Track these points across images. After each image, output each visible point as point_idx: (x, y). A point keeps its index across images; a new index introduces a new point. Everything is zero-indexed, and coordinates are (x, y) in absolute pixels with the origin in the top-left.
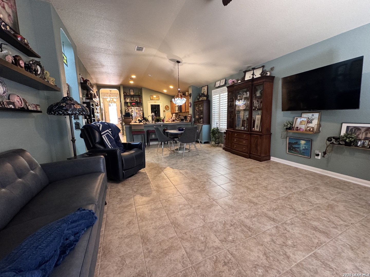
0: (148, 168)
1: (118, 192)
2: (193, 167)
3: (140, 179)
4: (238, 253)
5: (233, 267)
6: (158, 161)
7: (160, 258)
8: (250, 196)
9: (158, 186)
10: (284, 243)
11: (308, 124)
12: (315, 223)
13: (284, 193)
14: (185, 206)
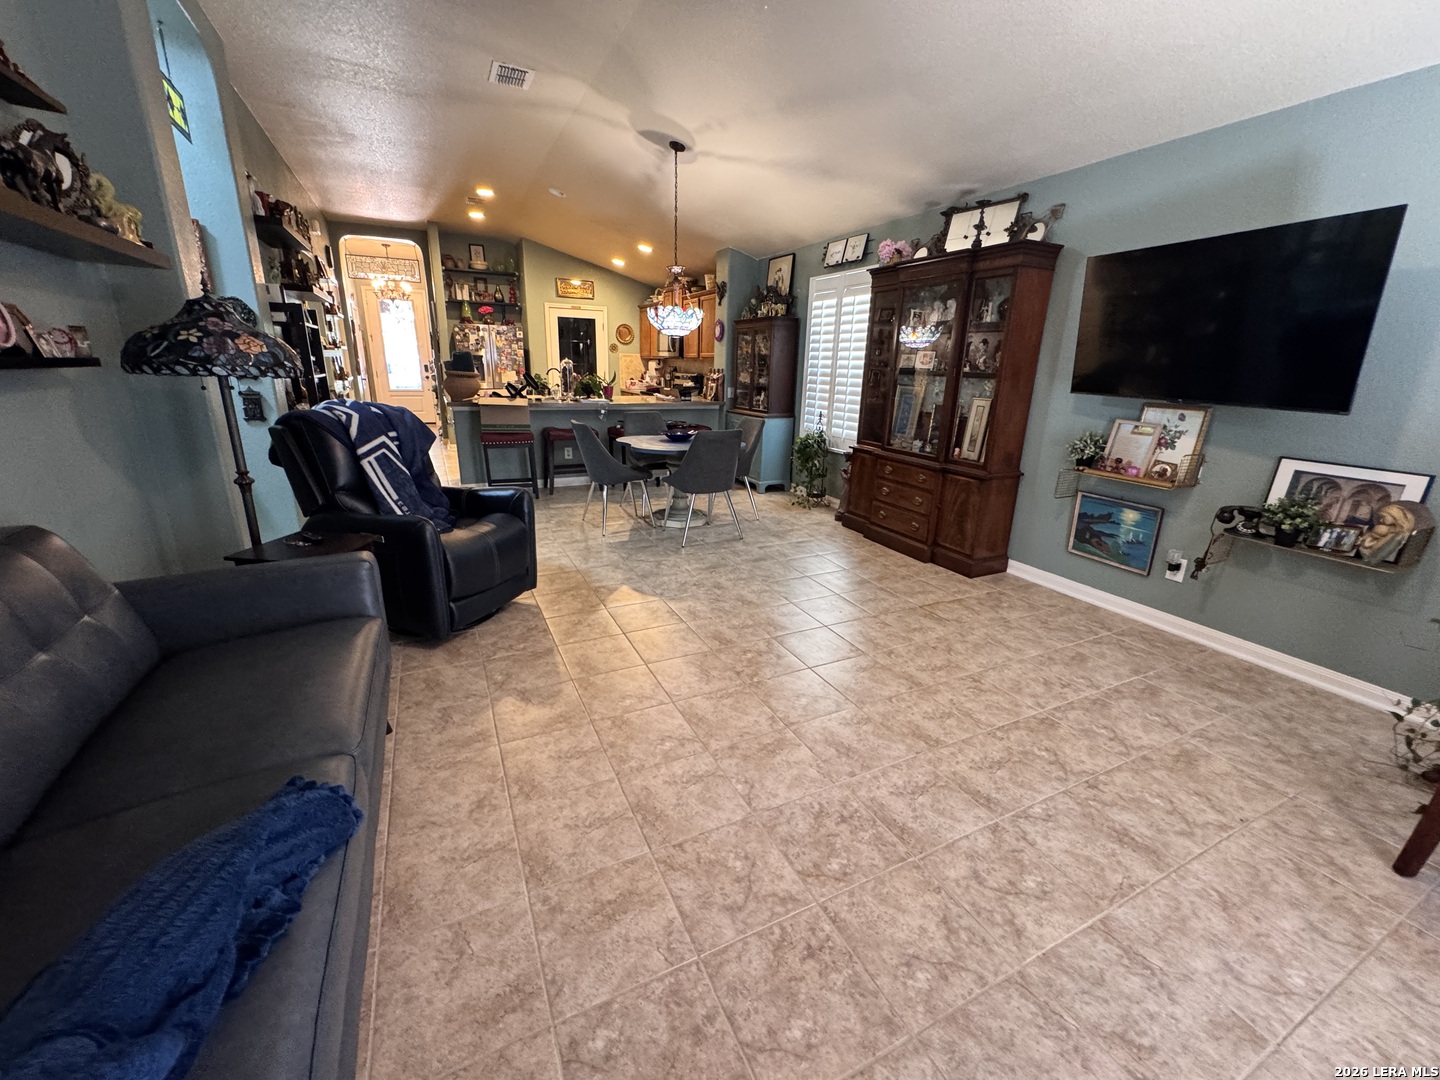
0: (547, 588)
1: (433, 685)
2: (719, 592)
3: (517, 632)
4: (858, 916)
5: (834, 962)
6: (586, 560)
7: (590, 932)
8: (918, 713)
9: (586, 666)
10: (1011, 883)
11: (1158, 451)
12: (1124, 818)
13: (1039, 705)
14: (683, 745)
